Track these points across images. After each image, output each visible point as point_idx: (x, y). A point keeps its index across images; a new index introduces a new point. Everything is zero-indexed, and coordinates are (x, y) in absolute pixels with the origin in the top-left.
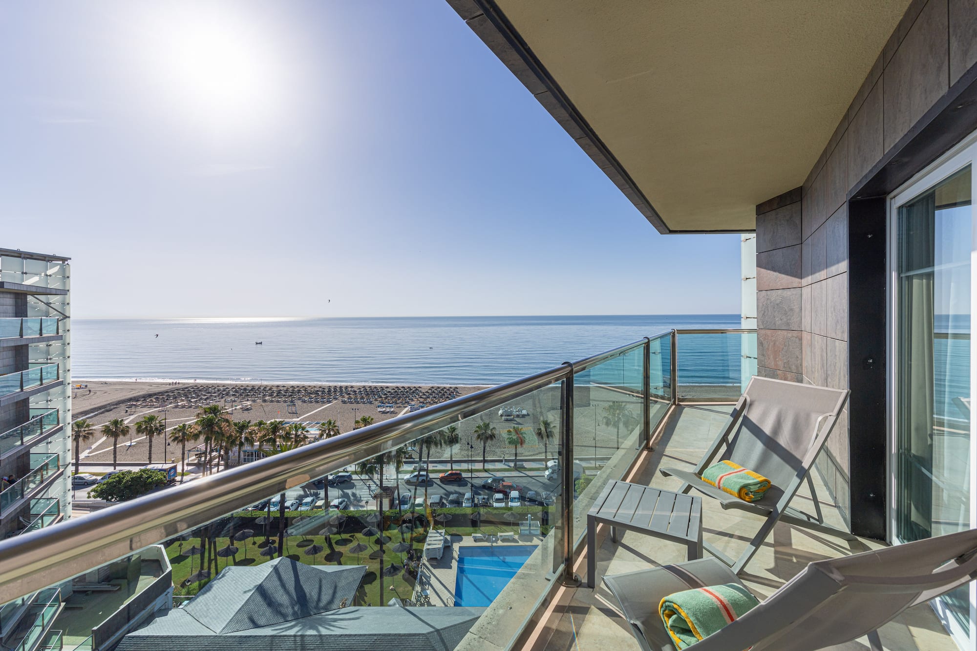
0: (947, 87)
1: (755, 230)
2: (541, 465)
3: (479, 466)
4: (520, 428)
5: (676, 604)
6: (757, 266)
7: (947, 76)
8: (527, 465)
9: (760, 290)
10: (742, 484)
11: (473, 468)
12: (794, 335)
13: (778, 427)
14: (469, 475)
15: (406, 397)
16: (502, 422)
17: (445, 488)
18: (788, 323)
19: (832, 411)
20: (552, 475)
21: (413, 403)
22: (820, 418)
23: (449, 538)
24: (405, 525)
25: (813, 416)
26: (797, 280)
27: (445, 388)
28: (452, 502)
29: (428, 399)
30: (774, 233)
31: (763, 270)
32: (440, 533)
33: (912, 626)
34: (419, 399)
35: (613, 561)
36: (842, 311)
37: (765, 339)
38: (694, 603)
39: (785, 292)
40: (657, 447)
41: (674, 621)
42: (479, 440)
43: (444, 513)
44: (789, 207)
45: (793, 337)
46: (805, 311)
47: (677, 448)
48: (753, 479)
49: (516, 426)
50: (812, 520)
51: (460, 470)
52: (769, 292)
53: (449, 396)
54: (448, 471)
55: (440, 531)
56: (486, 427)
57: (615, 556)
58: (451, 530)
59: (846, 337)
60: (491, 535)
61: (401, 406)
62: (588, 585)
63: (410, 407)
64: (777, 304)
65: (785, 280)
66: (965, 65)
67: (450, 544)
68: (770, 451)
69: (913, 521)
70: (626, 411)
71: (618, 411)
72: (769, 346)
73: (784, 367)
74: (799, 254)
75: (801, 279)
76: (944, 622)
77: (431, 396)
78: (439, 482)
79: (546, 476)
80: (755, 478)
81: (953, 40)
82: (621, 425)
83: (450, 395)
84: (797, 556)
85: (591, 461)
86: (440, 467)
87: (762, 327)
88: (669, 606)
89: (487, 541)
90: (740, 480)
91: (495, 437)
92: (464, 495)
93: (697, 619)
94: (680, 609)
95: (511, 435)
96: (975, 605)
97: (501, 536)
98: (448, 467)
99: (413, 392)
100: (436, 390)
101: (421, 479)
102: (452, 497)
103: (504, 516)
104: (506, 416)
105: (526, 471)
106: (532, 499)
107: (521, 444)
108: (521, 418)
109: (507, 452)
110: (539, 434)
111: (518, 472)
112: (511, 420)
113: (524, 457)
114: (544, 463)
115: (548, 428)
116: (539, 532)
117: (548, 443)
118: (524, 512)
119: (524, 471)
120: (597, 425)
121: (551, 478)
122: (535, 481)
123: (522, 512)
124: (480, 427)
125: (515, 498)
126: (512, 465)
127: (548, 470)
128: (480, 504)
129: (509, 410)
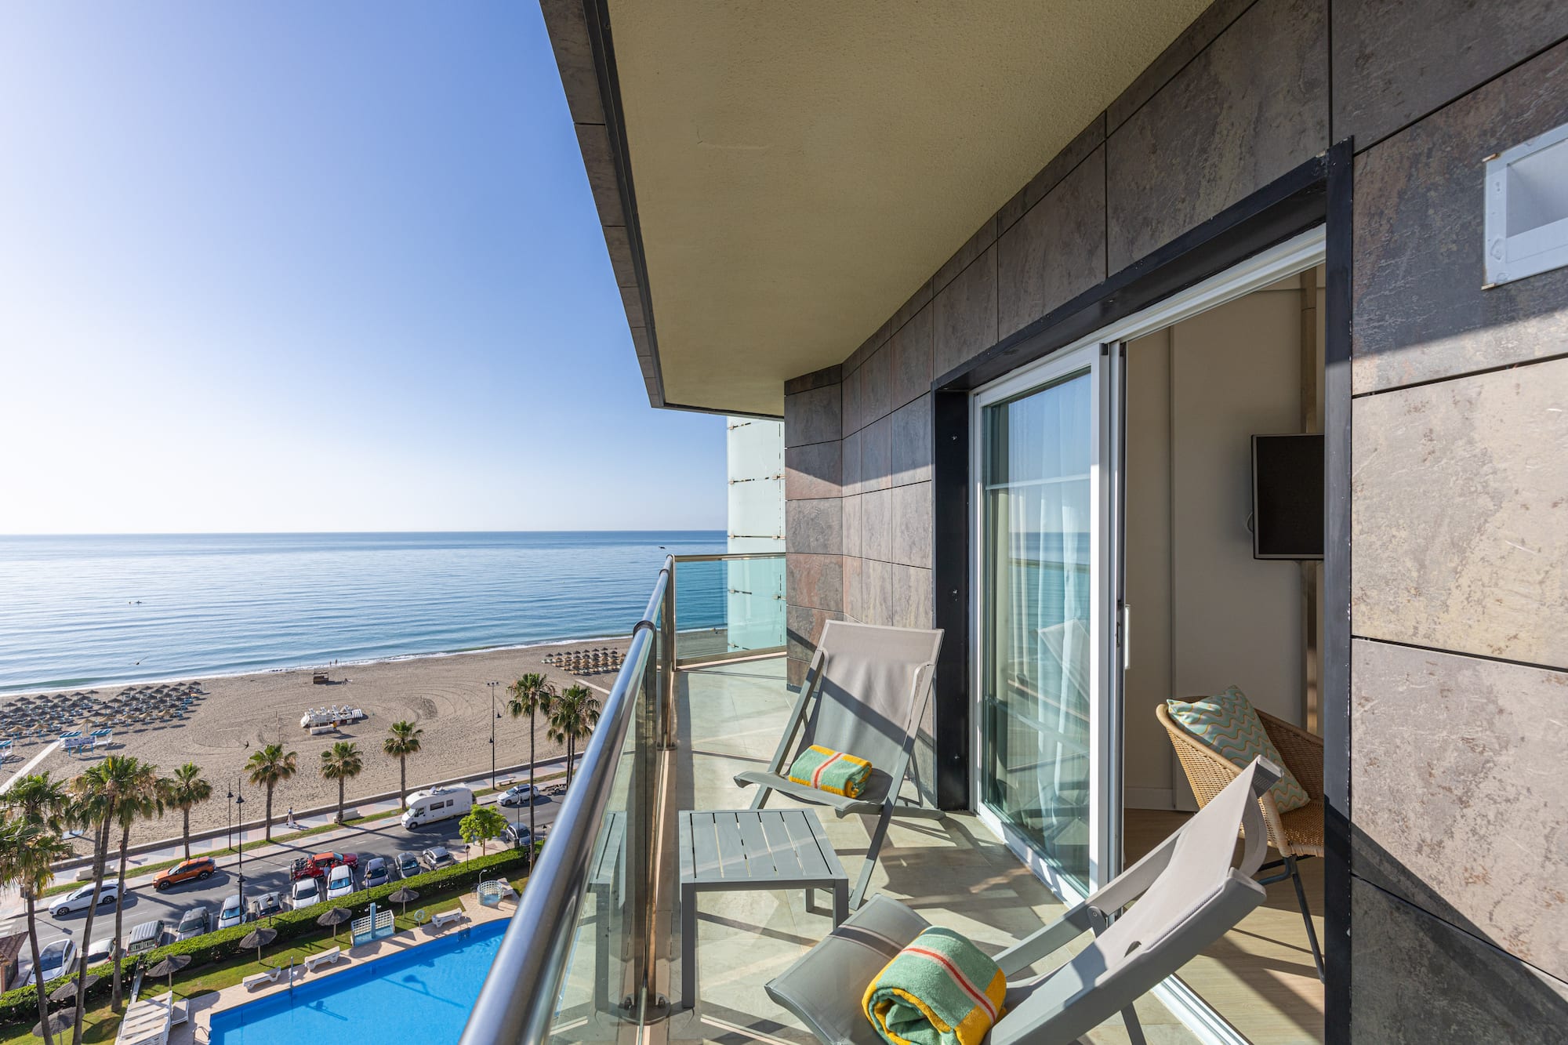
0: (1105, 275)
1: (783, 417)
2: (397, 805)
3: (259, 835)
4: (349, 744)
5: (899, 988)
6: (786, 466)
7: (1105, 262)
8: (362, 811)
9: (789, 500)
10: (847, 776)
11: (243, 842)
12: (833, 560)
13: (868, 689)
14: (235, 858)
15: (52, 718)
16: (309, 739)
17: (170, 901)
18: (825, 545)
19: (929, 659)
20: (416, 820)
21: (73, 730)
22: (917, 671)
23: (183, 1005)
24: (56, 1014)
25: (909, 668)
26: (836, 487)
27: (165, 686)
28: (190, 927)
29: (119, 716)
30: (807, 421)
31: (794, 472)
32: (160, 1004)
33: (1035, 905)
34: (93, 719)
35: (700, 948)
36: (921, 530)
37: (796, 567)
38: (919, 976)
39: (822, 503)
40: (678, 741)
41: (896, 1016)
42: (258, 782)
43: (169, 957)
44: (826, 389)
45: (831, 563)
46: (849, 529)
47: (705, 737)
48: (856, 765)
49: (341, 742)
50: (910, 805)
51: (209, 854)
52: (801, 503)
53: (177, 703)
54: (177, 862)
55: (157, 998)
56: (273, 754)
57: (699, 938)
58: (188, 987)
59: (930, 561)
60: (289, 967)
61: (38, 740)
62: (683, 1006)
63: (63, 739)
64: (812, 520)
65: (822, 486)
66: (1131, 256)
67: (186, 1018)
68: (863, 722)
69: (999, 780)
70: (545, 687)
71: (532, 690)
72: (801, 576)
73: (821, 604)
74: (839, 453)
75: (842, 486)
76: (1054, 890)
77: (127, 709)
78: (152, 892)
79: (403, 823)
80: (855, 765)
81: (1112, 223)
82: (538, 711)
83: (179, 699)
84: (905, 858)
85: (485, 780)
86: (153, 859)
87: (792, 550)
88: (883, 995)
89: (280, 981)
90: (842, 771)
91: (294, 771)
92: (221, 903)
93: (934, 999)
94: (906, 994)
95: (330, 760)
96: (1096, 861)
97: (312, 962)
98: (179, 852)
99: (74, 705)
100: (140, 692)
101: (102, 895)
102: (188, 916)
103: (318, 922)
104: (317, 726)
105: (363, 822)
106: (377, 873)
107: (352, 773)
108: (349, 724)
109: (322, 794)
110: (390, 749)
111: (346, 829)
112: (329, 732)
113: (356, 798)
114: (399, 800)
115: (407, 735)
116: (392, 929)
117: (407, 763)
118: (361, 901)
119: (360, 823)
120: (496, 716)
121: (414, 826)
122: (382, 837)
123: (357, 903)
124: (259, 757)
125: (340, 881)
126: (332, 818)
127: (406, 813)
128: (261, 912)
129: (323, 712)
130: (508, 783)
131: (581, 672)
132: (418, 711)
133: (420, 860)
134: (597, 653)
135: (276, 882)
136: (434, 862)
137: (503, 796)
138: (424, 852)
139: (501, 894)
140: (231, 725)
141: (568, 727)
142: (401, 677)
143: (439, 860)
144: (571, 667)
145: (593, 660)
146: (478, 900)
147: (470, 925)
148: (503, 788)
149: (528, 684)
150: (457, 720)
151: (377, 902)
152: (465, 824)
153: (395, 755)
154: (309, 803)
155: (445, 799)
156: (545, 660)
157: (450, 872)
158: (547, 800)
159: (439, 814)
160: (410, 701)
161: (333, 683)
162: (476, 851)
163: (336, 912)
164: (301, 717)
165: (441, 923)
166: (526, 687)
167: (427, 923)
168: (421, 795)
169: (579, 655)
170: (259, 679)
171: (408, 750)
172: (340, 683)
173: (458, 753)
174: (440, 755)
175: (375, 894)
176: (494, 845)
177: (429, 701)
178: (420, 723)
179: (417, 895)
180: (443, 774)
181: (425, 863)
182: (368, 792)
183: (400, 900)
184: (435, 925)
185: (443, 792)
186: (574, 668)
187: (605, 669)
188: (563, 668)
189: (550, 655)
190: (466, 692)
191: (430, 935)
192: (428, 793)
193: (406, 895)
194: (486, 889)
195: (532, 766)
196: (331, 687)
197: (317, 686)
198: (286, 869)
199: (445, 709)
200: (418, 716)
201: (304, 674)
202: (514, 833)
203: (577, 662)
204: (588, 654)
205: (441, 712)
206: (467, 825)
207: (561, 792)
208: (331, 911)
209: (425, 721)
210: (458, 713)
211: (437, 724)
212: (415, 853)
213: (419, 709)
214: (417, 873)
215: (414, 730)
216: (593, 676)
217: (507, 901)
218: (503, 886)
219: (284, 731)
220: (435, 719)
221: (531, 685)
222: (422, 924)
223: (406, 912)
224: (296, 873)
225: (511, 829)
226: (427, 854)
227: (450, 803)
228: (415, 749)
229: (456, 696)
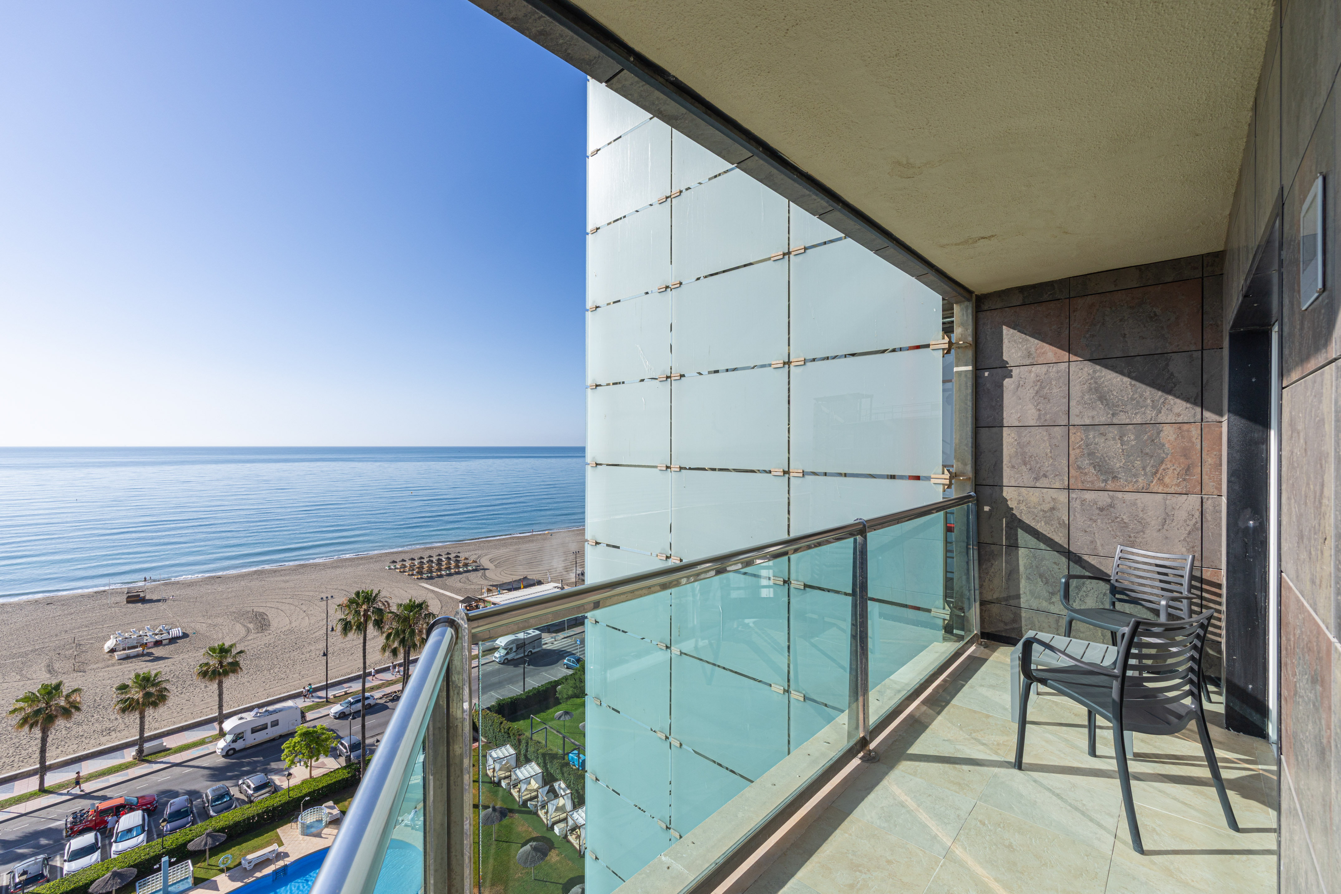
2: (213, 730)
3: (32, 784)
4: (157, 671)
8: (168, 742)
11: (8, 796)
16: (113, 665)
20: (233, 746)
42: (26, 728)
49: (147, 669)
70: (379, 604)
71: (365, 607)
79: (219, 751)
82: (370, 627)
91: (78, 709)
95: (127, 694)
103: (90, 890)
104: (124, 649)
105: (169, 755)
106: (178, 815)
107: (155, 705)
108: (165, 645)
109: (122, 726)
110: (204, 674)
111: (147, 765)
112: (137, 656)
113: (165, 726)
114: (216, 725)
115: (226, 657)
116: (191, 881)
117: (225, 685)
118: (152, 854)
119: (165, 756)
120: (330, 629)
121: (231, 752)
122: (191, 769)
123: (147, 857)
124: (30, 699)
125: (130, 830)
126: (130, 754)
127: (222, 740)
128: (16, 885)
129: (132, 634)
130: (344, 693)
131: (425, 576)
132: (249, 625)
133: (234, 791)
134: (440, 557)
135: (43, 841)
136: (251, 792)
137: (336, 708)
138: (240, 782)
139: (326, 819)
140: (13, 656)
141: (403, 642)
142: (232, 591)
143: (257, 789)
144: (415, 572)
145: (437, 565)
146: (299, 831)
147: (287, 861)
148: (337, 699)
149: (360, 601)
150: (291, 631)
151: (170, 853)
152: (288, 748)
153: (211, 680)
154: (103, 739)
155: (268, 720)
156: (389, 566)
157: (268, 803)
158: (383, 708)
159: (261, 737)
160: (240, 616)
161: (151, 601)
162: (300, 773)
163: (115, 874)
164: (106, 641)
165: (253, 864)
166: (358, 604)
167: (235, 866)
168: (241, 718)
169: (422, 560)
170: (59, 601)
171: (226, 673)
172: (159, 601)
173: (290, 666)
174: (269, 670)
175: (173, 842)
176: (323, 763)
177: (262, 614)
178: (249, 638)
179: (223, 837)
180: (271, 690)
181: (241, 793)
182: (180, 718)
183: (202, 848)
184: (245, 868)
185: (267, 713)
186: (418, 572)
187: (448, 572)
188: (407, 574)
189: (394, 562)
190: (303, 602)
191: (238, 881)
192: (249, 716)
193: (210, 840)
194: (309, 817)
195: (364, 676)
196: (147, 606)
197: (131, 605)
198: (60, 824)
199: (279, 622)
200: (248, 631)
201: (117, 593)
202: (345, 748)
203: (421, 568)
204: (431, 559)
205: (274, 624)
206: (291, 748)
207: (396, 698)
208: (109, 874)
209: (255, 636)
210: (294, 625)
211: (269, 637)
212: (228, 783)
213: (250, 623)
214: (228, 808)
215: (234, 651)
216: (436, 579)
217: (333, 826)
218: (328, 811)
219: (82, 658)
220: (266, 633)
221: (363, 603)
222: (228, 869)
223: (210, 858)
224: (71, 829)
225: (342, 744)
226: (243, 783)
227: (275, 724)
228: (234, 671)
229: (292, 607)
